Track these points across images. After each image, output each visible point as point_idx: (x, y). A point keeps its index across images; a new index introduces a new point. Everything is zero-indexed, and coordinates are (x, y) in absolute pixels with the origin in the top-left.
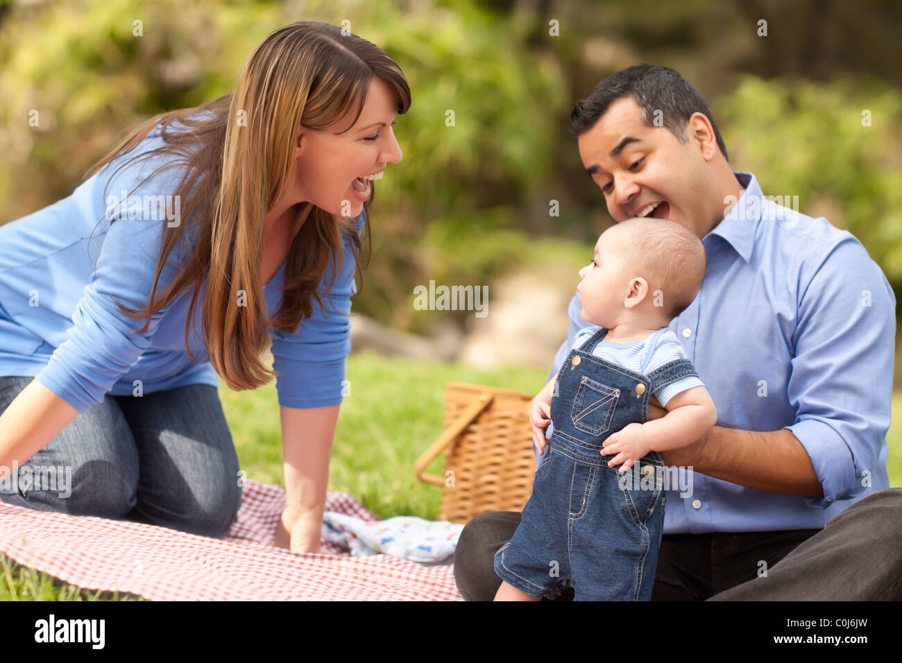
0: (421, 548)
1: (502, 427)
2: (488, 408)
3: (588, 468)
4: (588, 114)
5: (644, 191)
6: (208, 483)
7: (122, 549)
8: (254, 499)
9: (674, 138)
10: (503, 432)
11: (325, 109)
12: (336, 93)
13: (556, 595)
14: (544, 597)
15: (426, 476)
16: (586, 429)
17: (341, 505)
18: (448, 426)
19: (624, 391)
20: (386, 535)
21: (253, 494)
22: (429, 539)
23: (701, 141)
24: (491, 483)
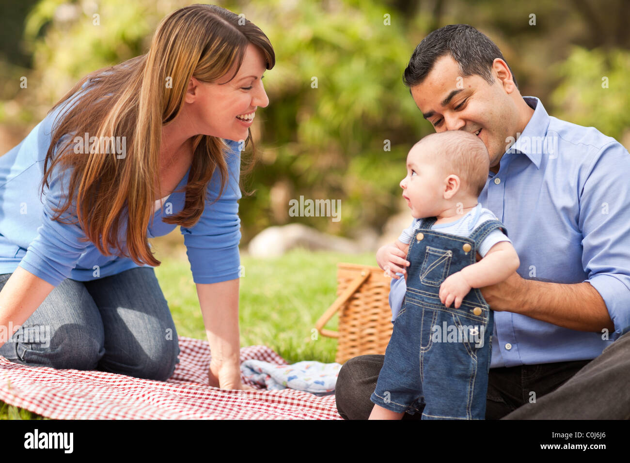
0: (317, 383)
1: (378, 294)
2: (367, 280)
3: (432, 312)
4: (419, 71)
5: (468, 123)
6: (150, 341)
7: (86, 391)
8: (197, 353)
9: (485, 82)
10: (378, 297)
11: (214, 66)
12: (221, 56)
13: (415, 411)
14: (406, 413)
15: (324, 331)
16: (429, 283)
17: (262, 355)
18: (339, 295)
19: (455, 251)
20: (291, 374)
21: (196, 349)
22: (323, 376)
23: (502, 79)
24: (371, 334)
